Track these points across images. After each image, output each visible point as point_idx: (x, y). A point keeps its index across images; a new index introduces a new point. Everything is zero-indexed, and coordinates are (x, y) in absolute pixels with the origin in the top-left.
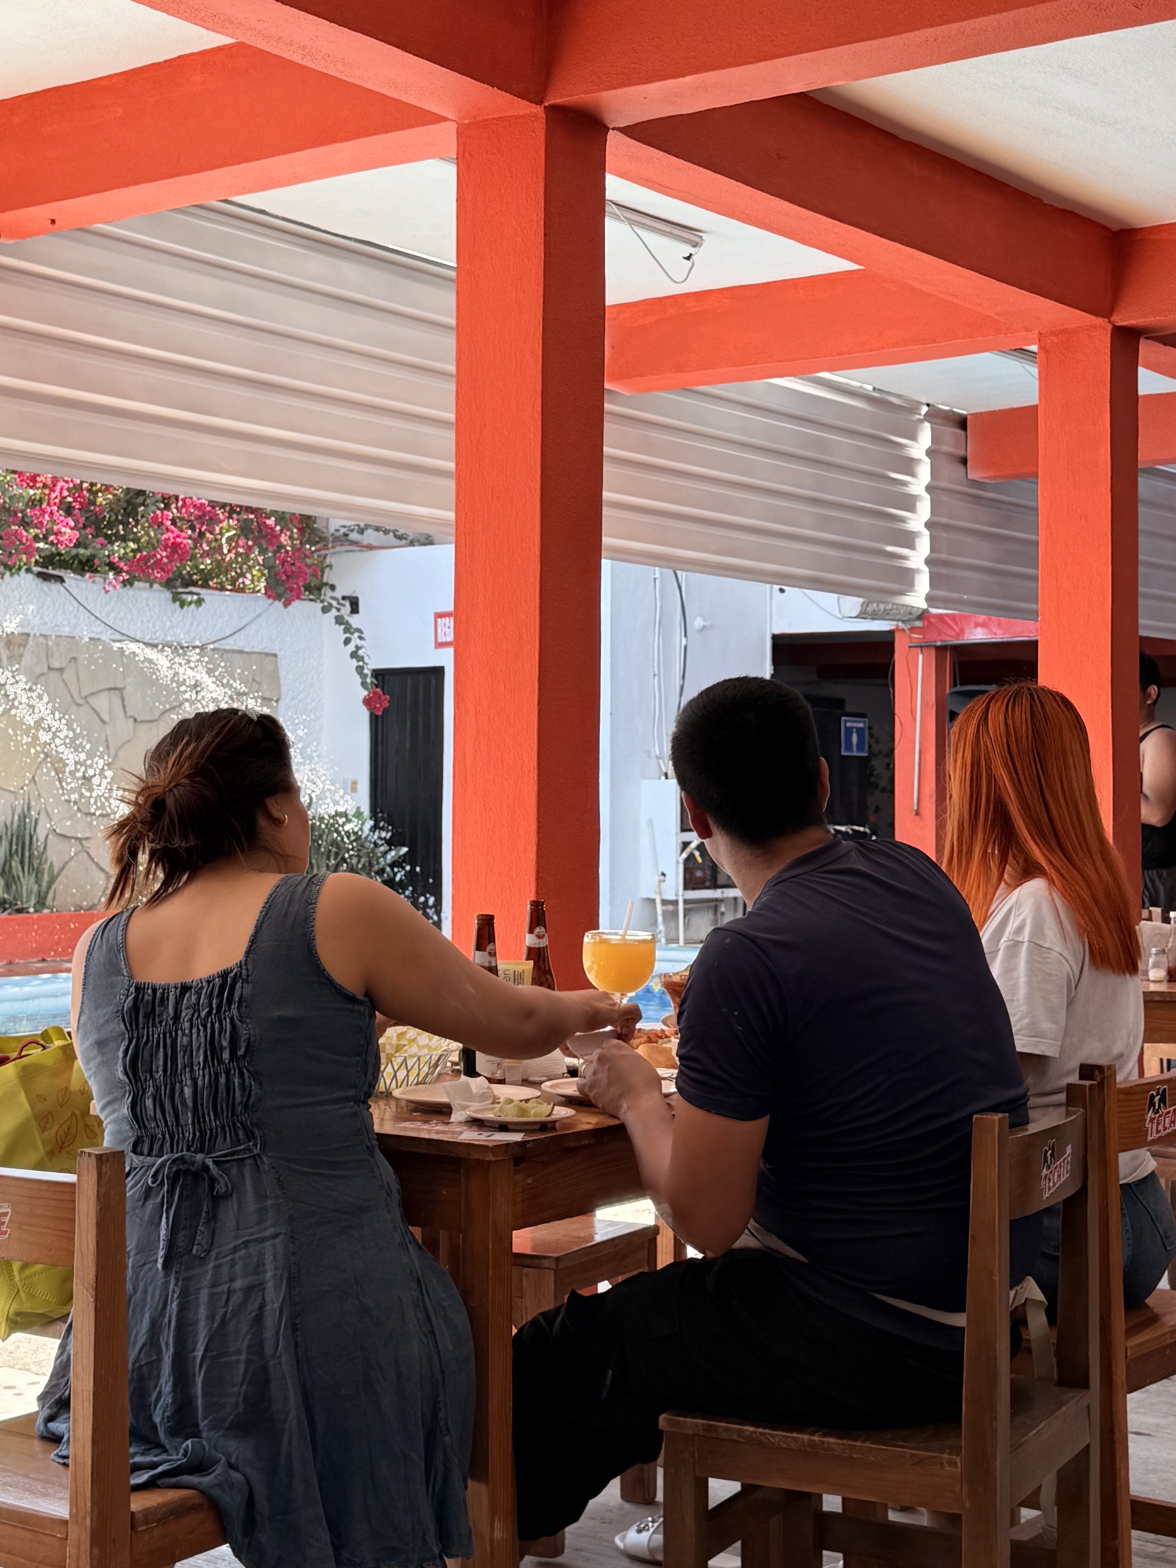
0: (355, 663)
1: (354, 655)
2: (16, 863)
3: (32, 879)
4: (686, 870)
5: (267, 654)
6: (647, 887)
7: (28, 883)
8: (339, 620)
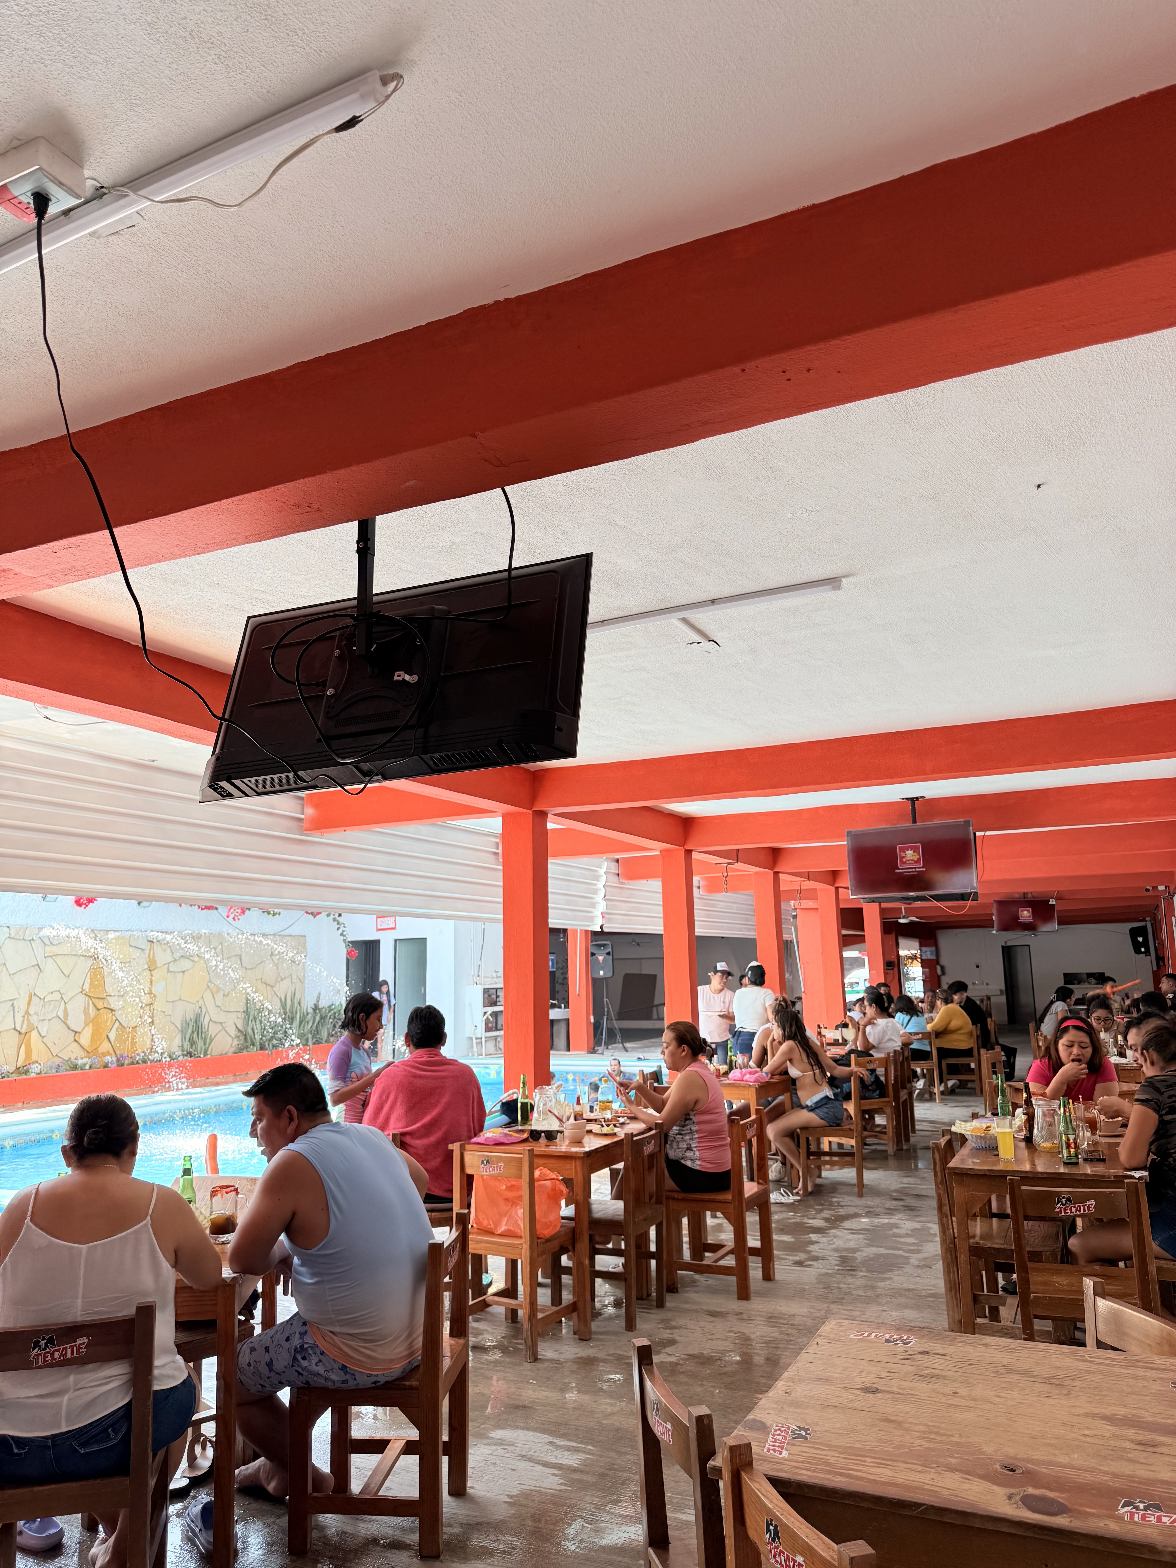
0: (342, 938)
1: (342, 934)
2: (195, 1035)
3: (202, 1043)
4: (486, 1024)
5: (302, 936)
6: (469, 1032)
7: (200, 1044)
8: (334, 920)
